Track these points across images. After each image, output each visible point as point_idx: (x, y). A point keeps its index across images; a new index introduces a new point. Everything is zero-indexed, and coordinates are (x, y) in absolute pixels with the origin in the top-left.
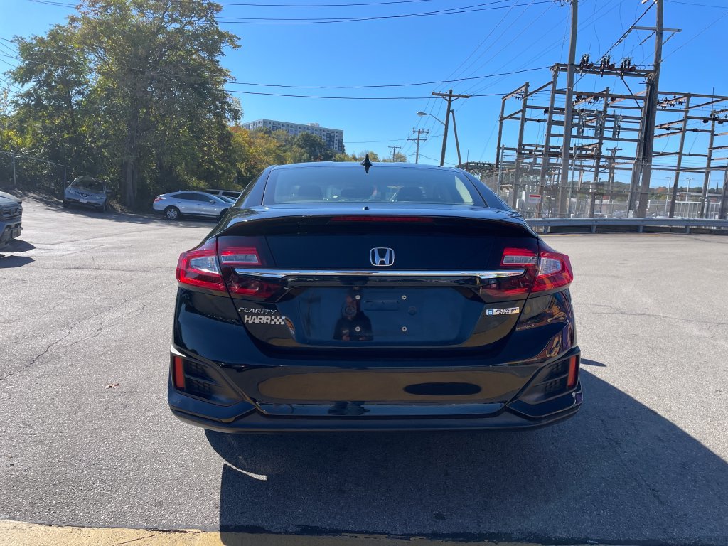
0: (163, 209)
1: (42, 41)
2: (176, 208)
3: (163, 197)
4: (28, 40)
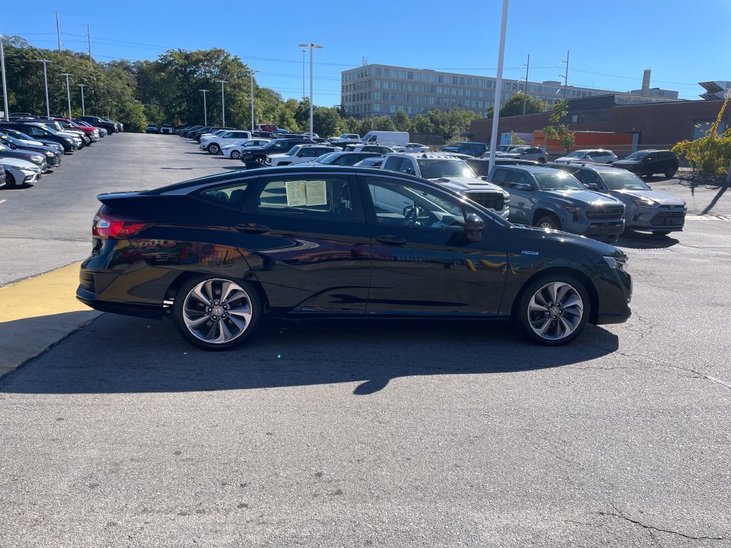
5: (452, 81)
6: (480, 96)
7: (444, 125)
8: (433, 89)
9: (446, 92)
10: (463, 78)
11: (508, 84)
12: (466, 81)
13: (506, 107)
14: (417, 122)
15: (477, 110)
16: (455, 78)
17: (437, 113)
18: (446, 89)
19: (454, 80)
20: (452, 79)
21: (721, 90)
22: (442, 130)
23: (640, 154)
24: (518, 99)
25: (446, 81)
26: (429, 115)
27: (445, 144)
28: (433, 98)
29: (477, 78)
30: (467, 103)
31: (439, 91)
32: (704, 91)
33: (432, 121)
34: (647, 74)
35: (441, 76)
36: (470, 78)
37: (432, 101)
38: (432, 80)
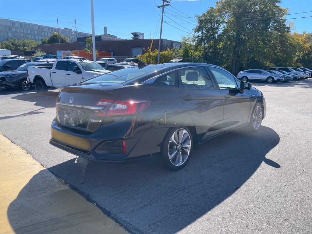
0: (241, 78)
1: (204, 15)
2: (246, 77)
3: (241, 72)
4: (201, 15)
5: (20, 26)
6: (36, 33)
7: (20, 47)
8: (10, 28)
9: (18, 30)
10: (25, 24)
11: (48, 28)
12: (27, 26)
13: (50, 39)
14: (4, 45)
15: (36, 40)
16: (21, 24)
17: (15, 40)
18: (17, 29)
19: (20, 25)
20: (19, 24)
21: (138, 36)
22: (19, 49)
23: (127, 60)
24: (55, 36)
25: (17, 25)
26: (11, 41)
27: (33, 56)
28: (11, 33)
29: (33, 25)
30: (30, 37)
31: (14, 30)
32: (133, 36)
33: (13, 44)
34: (105, 28)
35: (13, 23)
36: (29, 24)
37: (10, 35)
38: (9, 24)
